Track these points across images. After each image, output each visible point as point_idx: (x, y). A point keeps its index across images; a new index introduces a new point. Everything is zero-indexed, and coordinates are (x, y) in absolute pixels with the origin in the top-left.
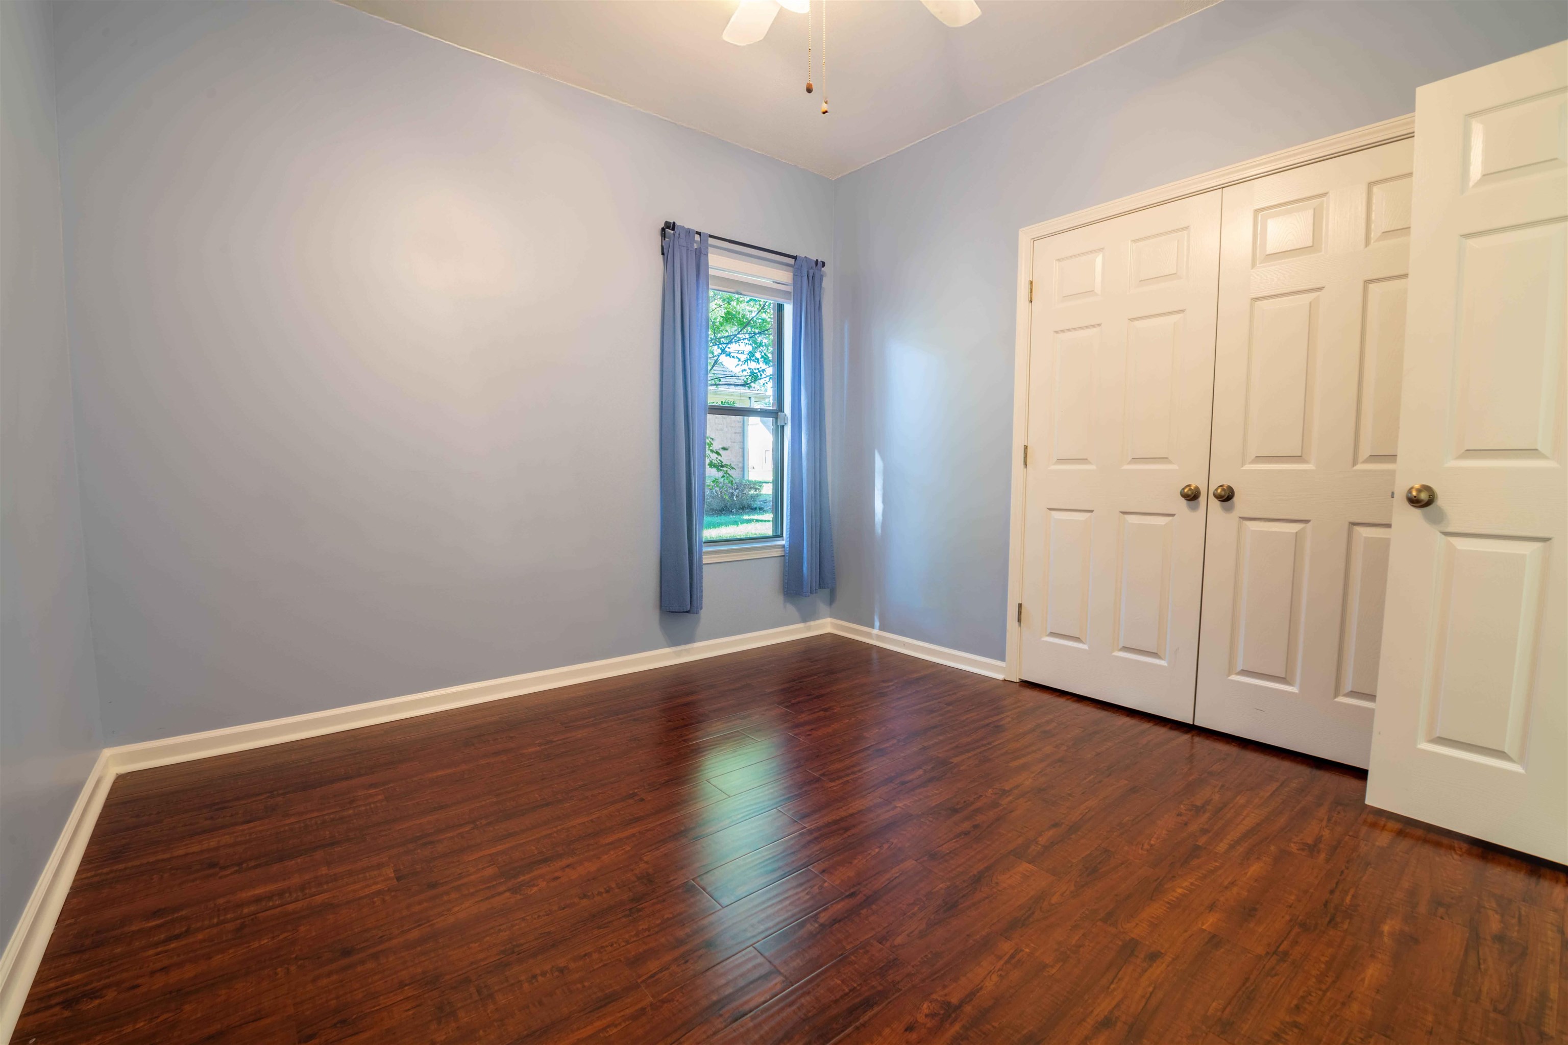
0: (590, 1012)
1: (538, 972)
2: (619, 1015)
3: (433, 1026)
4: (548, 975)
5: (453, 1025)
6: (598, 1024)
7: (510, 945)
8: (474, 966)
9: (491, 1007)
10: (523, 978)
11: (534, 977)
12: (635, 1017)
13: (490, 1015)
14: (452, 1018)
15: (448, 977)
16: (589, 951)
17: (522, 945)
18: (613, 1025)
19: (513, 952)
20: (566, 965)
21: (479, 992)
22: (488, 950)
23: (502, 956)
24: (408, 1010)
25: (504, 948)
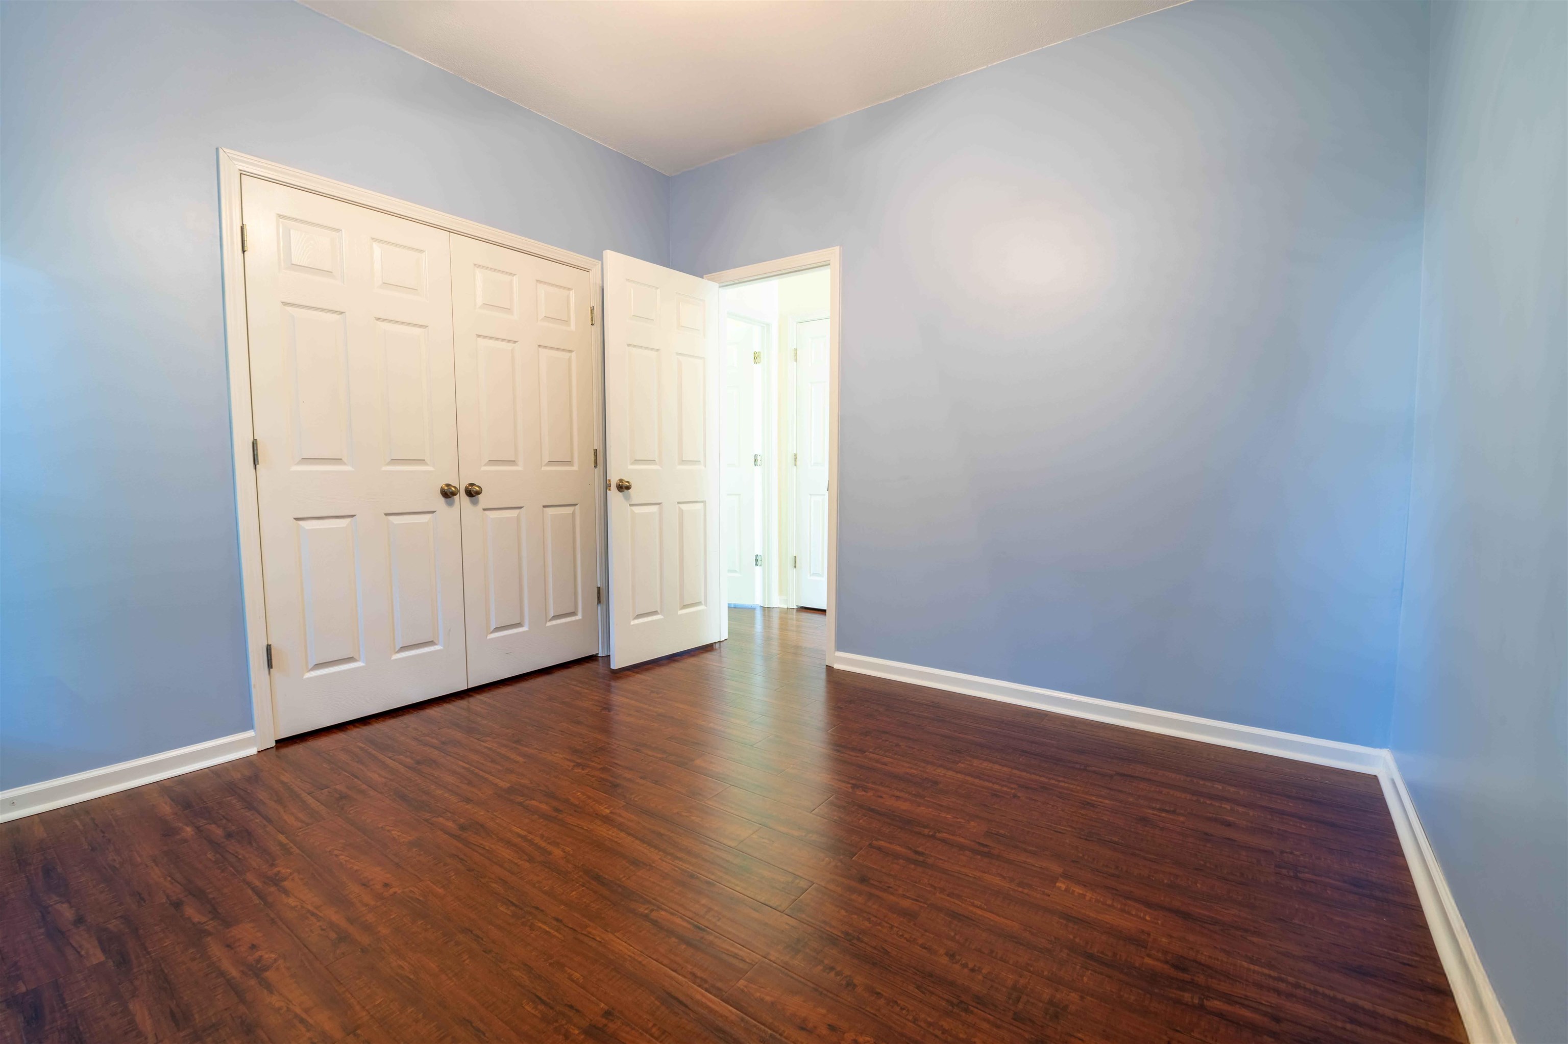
0: (974, 921)
1: (966, 970)
2: (963, 905)
3: (1072, 1008)
4: (964, 962)
5: (1058, 996)
6: (979, 912)
7: (955, 1010)
8: (999, 1022)
9: (1022, 981)
10: (980, 977)
11: (973, 970)
12: (959, 897)
13: (1029, 978)
14: (1054, 1001)
15: (1027, 1036)
16: (919, 948)
17: (947, 1001)
18: (973, 905)
19: (962, 1002)
20: (944, 956)
21: (1018, 1000)
22: (974, 1025)
23: (972, 1008)
24: (1080, 1039)
25: (961, 1013)
